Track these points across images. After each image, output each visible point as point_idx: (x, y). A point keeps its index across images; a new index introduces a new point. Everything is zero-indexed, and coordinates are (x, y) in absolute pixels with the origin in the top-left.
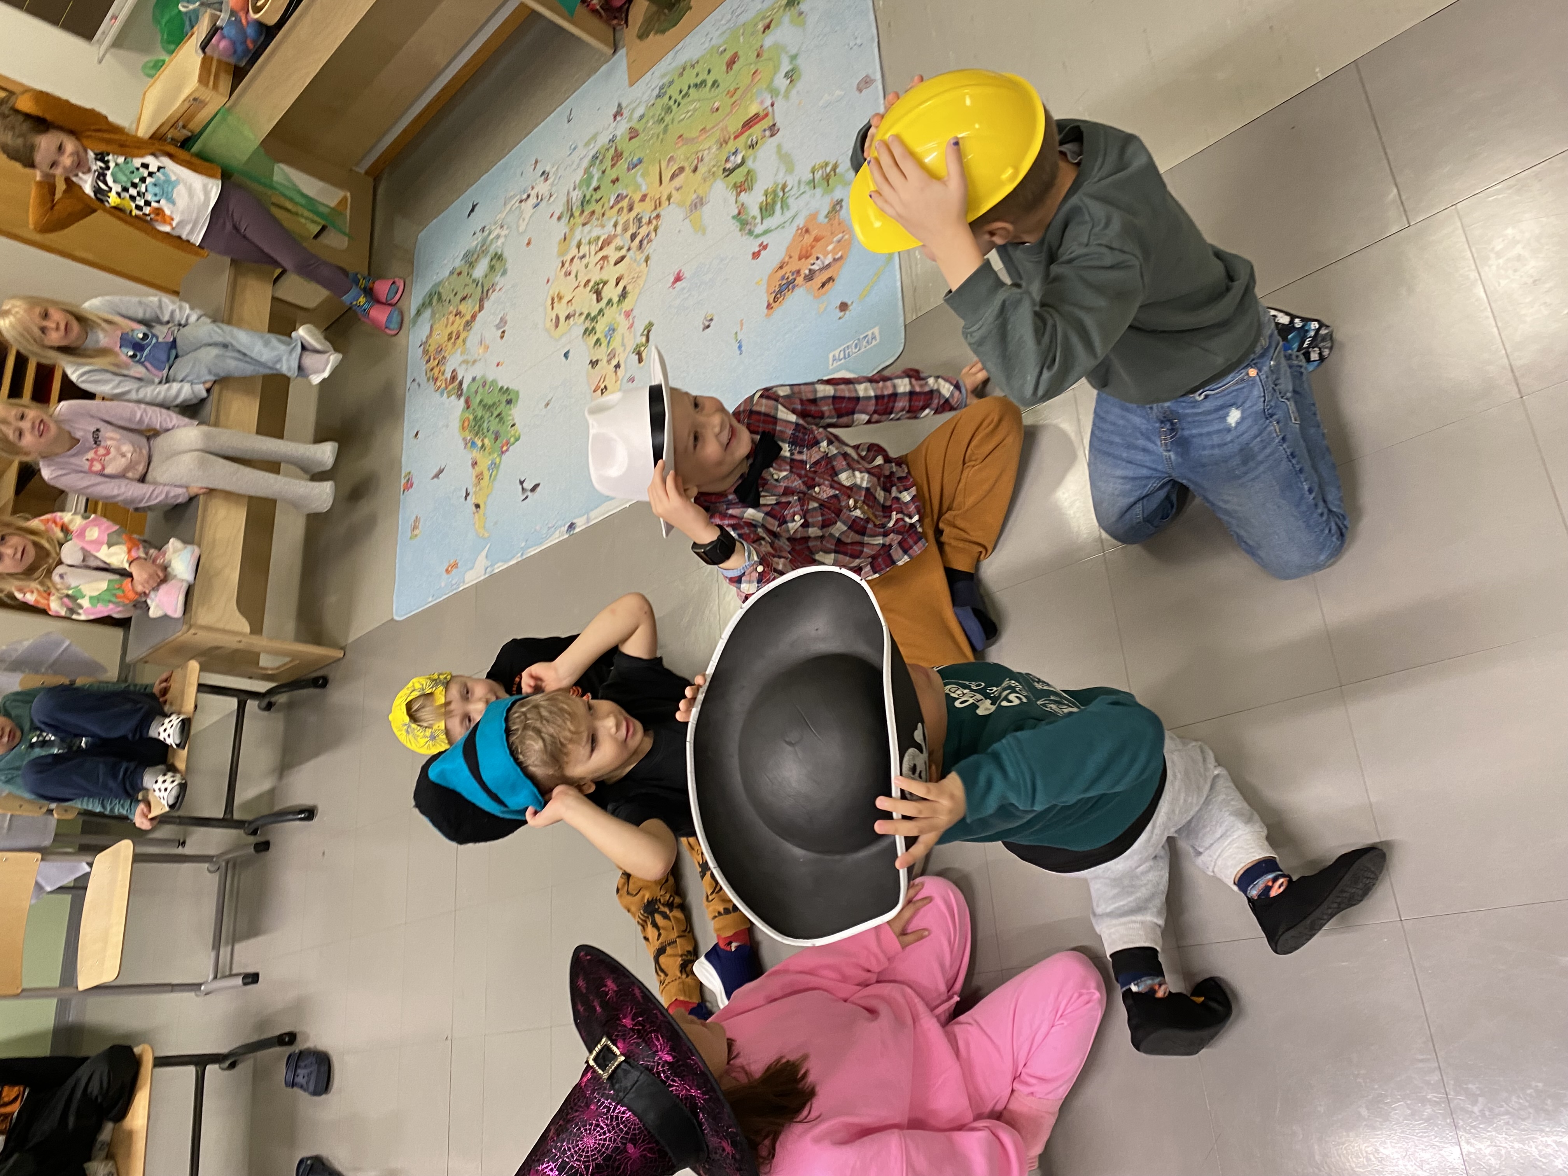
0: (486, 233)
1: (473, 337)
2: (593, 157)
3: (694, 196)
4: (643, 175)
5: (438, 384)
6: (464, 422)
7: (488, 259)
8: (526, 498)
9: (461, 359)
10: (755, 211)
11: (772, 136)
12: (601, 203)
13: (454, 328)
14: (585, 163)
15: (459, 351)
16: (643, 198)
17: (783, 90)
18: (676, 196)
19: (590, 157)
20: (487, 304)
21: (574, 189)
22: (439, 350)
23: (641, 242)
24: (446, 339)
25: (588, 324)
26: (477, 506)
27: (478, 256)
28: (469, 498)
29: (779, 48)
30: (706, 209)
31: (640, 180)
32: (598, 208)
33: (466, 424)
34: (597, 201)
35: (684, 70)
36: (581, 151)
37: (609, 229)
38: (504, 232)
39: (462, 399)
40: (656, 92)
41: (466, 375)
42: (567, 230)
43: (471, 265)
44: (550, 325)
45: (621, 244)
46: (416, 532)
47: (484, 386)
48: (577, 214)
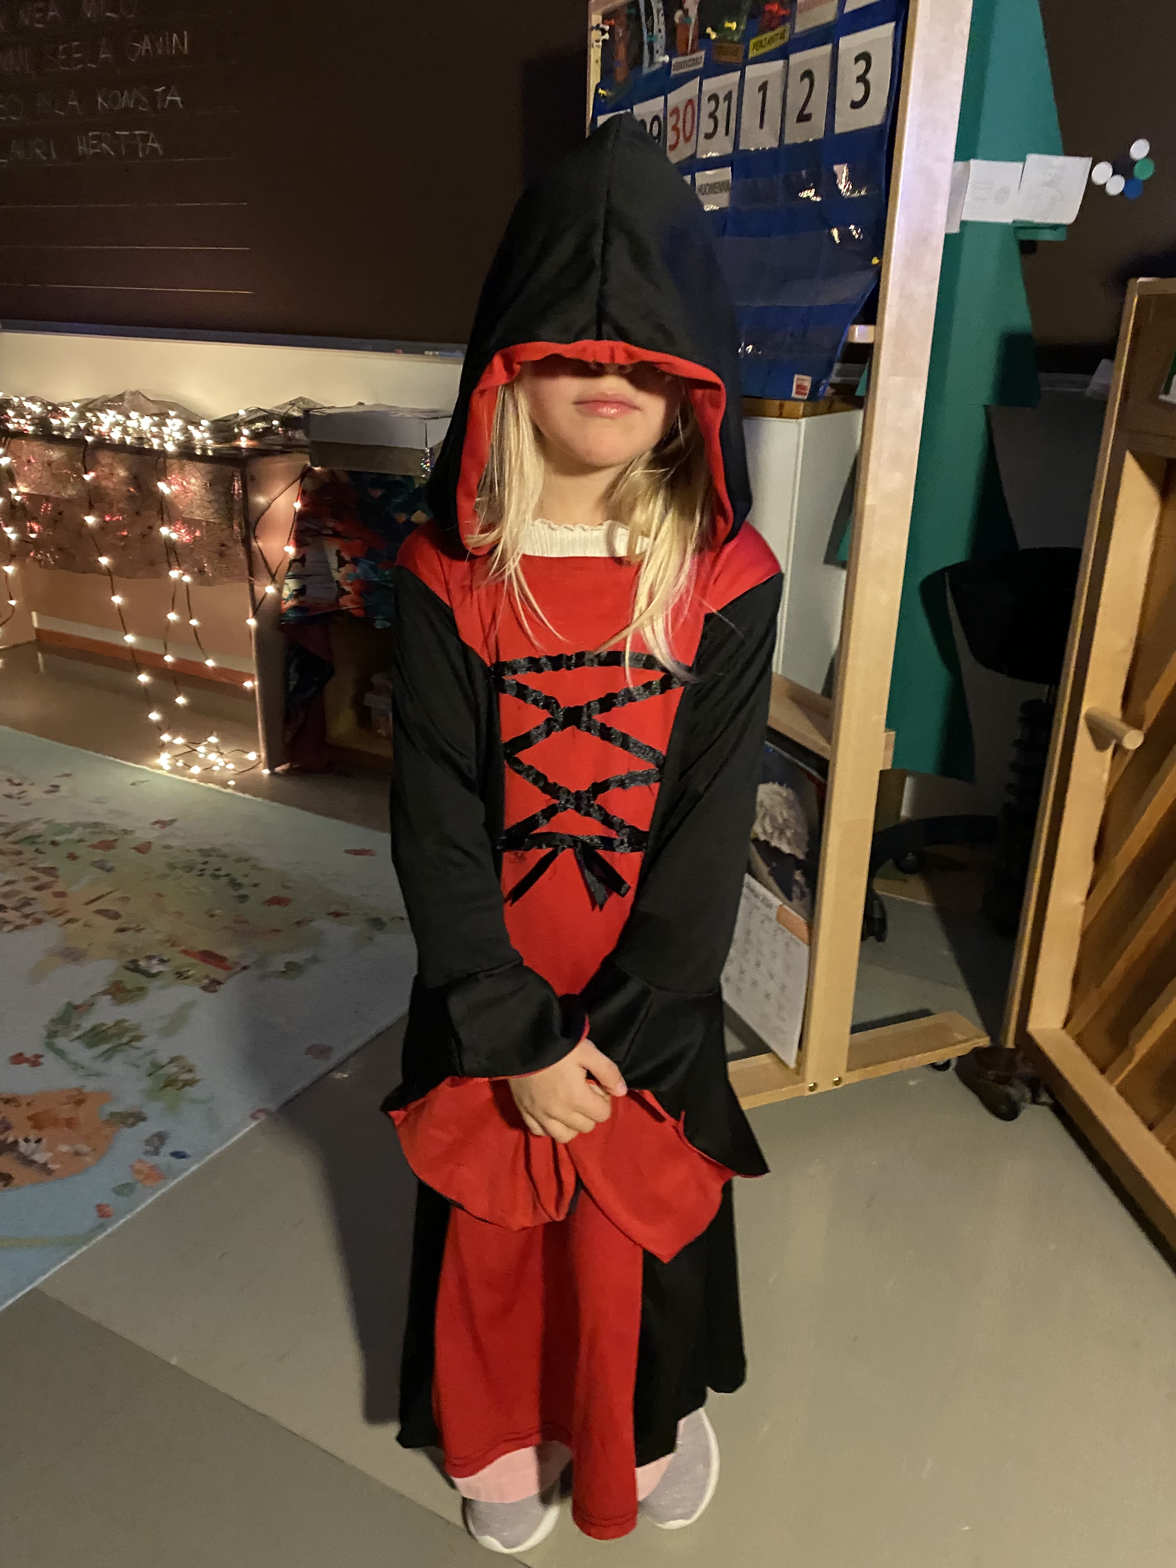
2: (97, 823)
3: (83, 947)
4: (92, 881)
10: (88, 1023)
11: (204, 988)
12: (35, 855)
14: (86, 819)
17: (269, 969)
18: (77, 927)
19: (97, 820)
21: (46, 822)
29: (317, 938)
30: (69, 968)
31: (85, 880)
32: (28, 855)
34: (37, 851)
35: (246, 860)
36: (97, 809)
40: (208, 847)
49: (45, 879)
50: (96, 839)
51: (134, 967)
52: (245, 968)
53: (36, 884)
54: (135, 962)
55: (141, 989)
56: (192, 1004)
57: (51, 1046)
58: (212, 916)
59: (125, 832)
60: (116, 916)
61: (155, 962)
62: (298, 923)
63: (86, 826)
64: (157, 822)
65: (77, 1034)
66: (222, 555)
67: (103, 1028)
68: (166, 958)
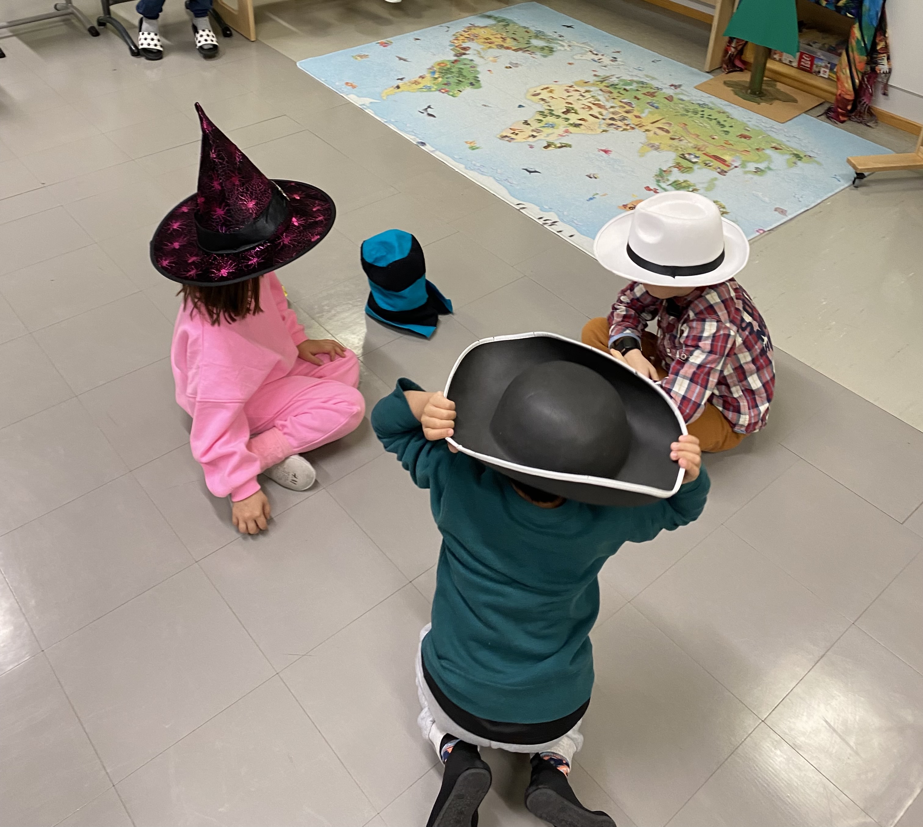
0: (560, 38)
1: (496, 52)
2: (642, 82)
3: (658, 144)
4: (650, 112)
5: (456, 41)
6: (443, 63)
7: (546, 45)
8: (423, 113)
9: (479, 50)
10: (672, 179)
11: (719, 173)
12: (619, 95)
13: (494, 40)
14: (635, 79)
15: (482, 47)
16: (637, 117)
17: (747, 169)
18: (651, 134)
19: (642, 80)
20: (520, 52)
21: (617, 78)
22: (476, 36)
23: (612, 124)
24: (485, 37)
25: (546, 112)
26: (398, 87)
27: (544, 39)
28: (399, 81)
29: (769, 159)
30: (655, 153)
31: (647, 111)
32: (615, 95)
33: (443, 65)
34: (619, 92)
35: (723, 113)
36: (640, 74)
37: (608, 105)
38: (568, 49)
39: (456, 58)
40: (702, 103)
41: (470, 55)
42: (592, 82)
43: (536, 37)
44: (532, 91)
45: (604, 114)
46: (359, 58)
47: (471, 67)
48: (604, 84)
49: (628, 108)
50: (645, 91)
51: (683, 157)
52: (736, 167)
53: (625, 110)
54: (683, 155)
55: (691, 168)
56: (716, 179)
57: (659, 186)
58: (713, 139)
59: (658, 88)
60: (668, 132)
62: (757, 149)
63: (638, 82)
64: (672, 85)
65: (669, 183)
67: (680, 182)
68: (697, 155)
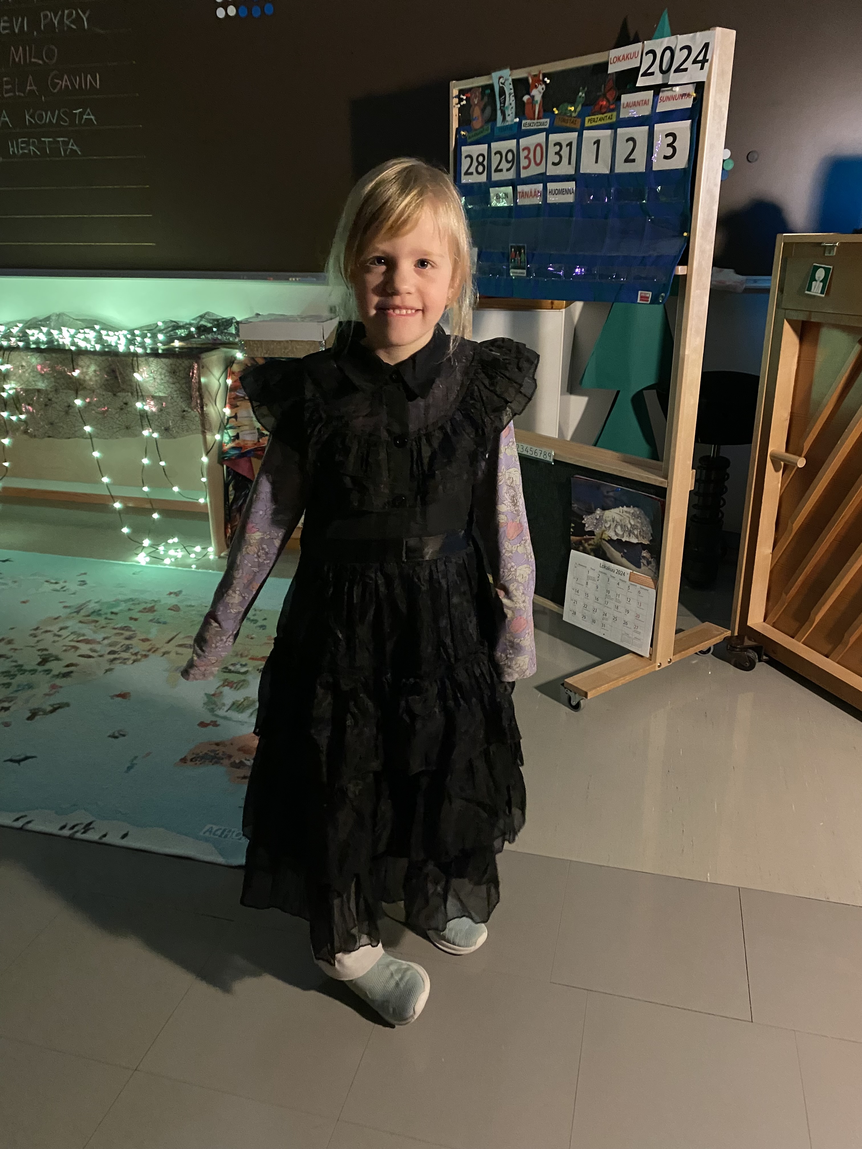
2: (131, 599)
4: (159, 631)
10: (227, 702)
12: (109, 621)
14: (122, 597)
16: (144, 640)
18: (173, 655)
19: (129, 597)
21: (97, 602)
23: (115, 659)
25: (13, 670)
31: (153, 630)
32: (103, 622)
34: (106, 618)
36: (125, 591)
42: (64, 616)
45: (98, 650)
48: (82, 614)
49: (127, 634)
50: (139, 608)
51: (226, 670)
53: (124, 636)
54: (226, 668)
55: (244, 681)
58: (252, 638)
59: (154, 601)
61: (238, 666)
63: (126, 601)
64: (171, 593)
65: (226, 708)
66: (183, 417)
67: (240, 702)
68: (244, 663)
